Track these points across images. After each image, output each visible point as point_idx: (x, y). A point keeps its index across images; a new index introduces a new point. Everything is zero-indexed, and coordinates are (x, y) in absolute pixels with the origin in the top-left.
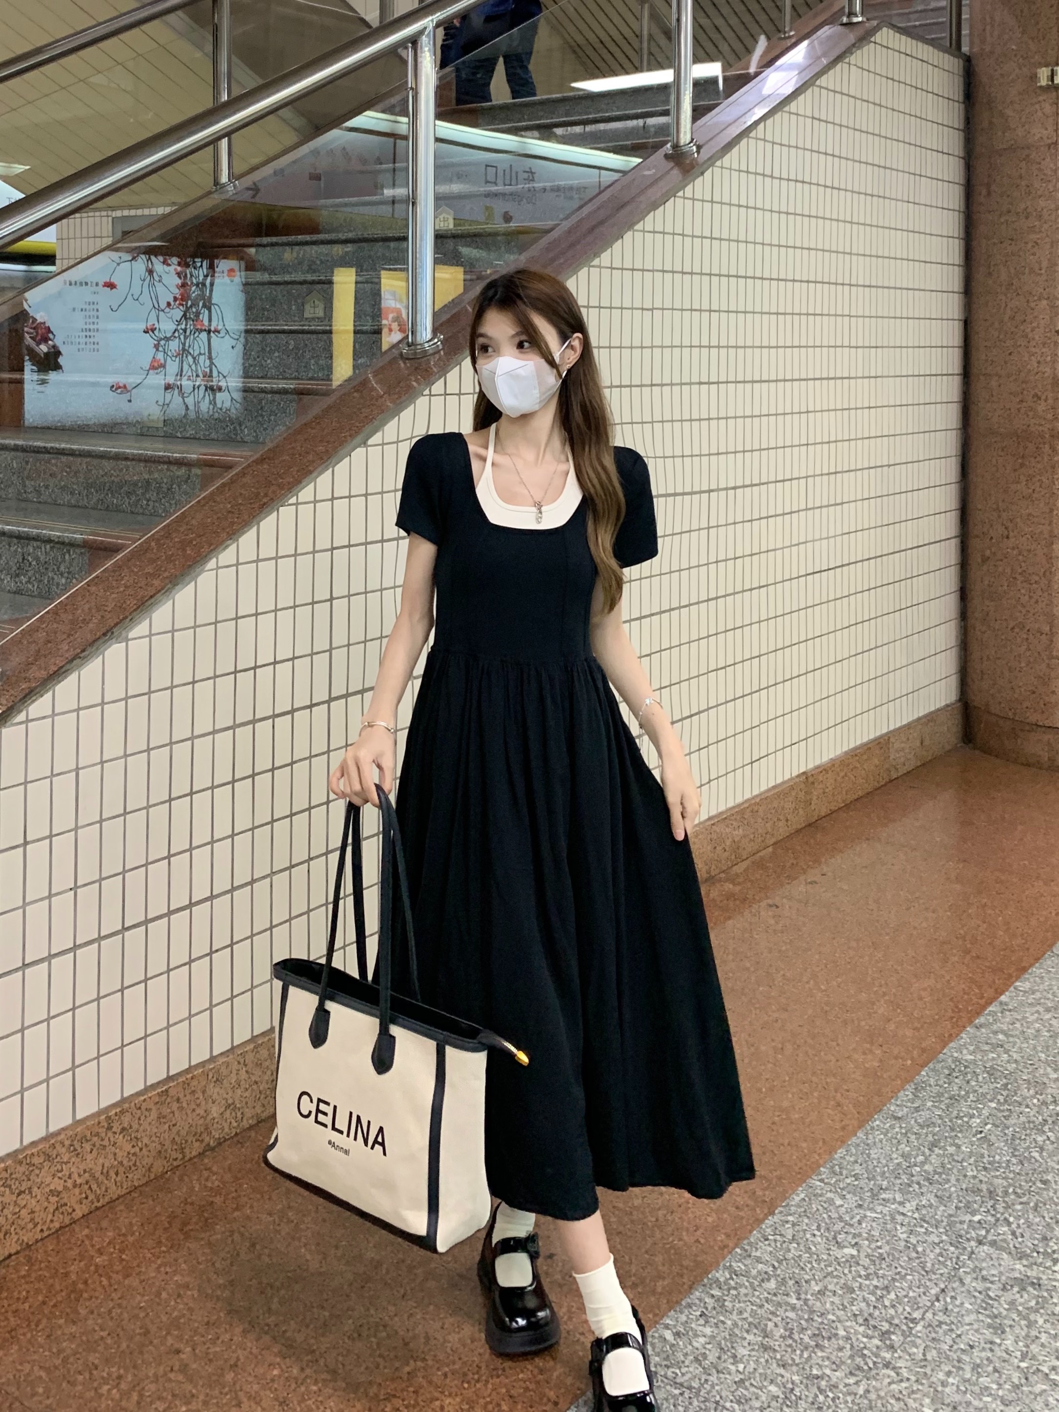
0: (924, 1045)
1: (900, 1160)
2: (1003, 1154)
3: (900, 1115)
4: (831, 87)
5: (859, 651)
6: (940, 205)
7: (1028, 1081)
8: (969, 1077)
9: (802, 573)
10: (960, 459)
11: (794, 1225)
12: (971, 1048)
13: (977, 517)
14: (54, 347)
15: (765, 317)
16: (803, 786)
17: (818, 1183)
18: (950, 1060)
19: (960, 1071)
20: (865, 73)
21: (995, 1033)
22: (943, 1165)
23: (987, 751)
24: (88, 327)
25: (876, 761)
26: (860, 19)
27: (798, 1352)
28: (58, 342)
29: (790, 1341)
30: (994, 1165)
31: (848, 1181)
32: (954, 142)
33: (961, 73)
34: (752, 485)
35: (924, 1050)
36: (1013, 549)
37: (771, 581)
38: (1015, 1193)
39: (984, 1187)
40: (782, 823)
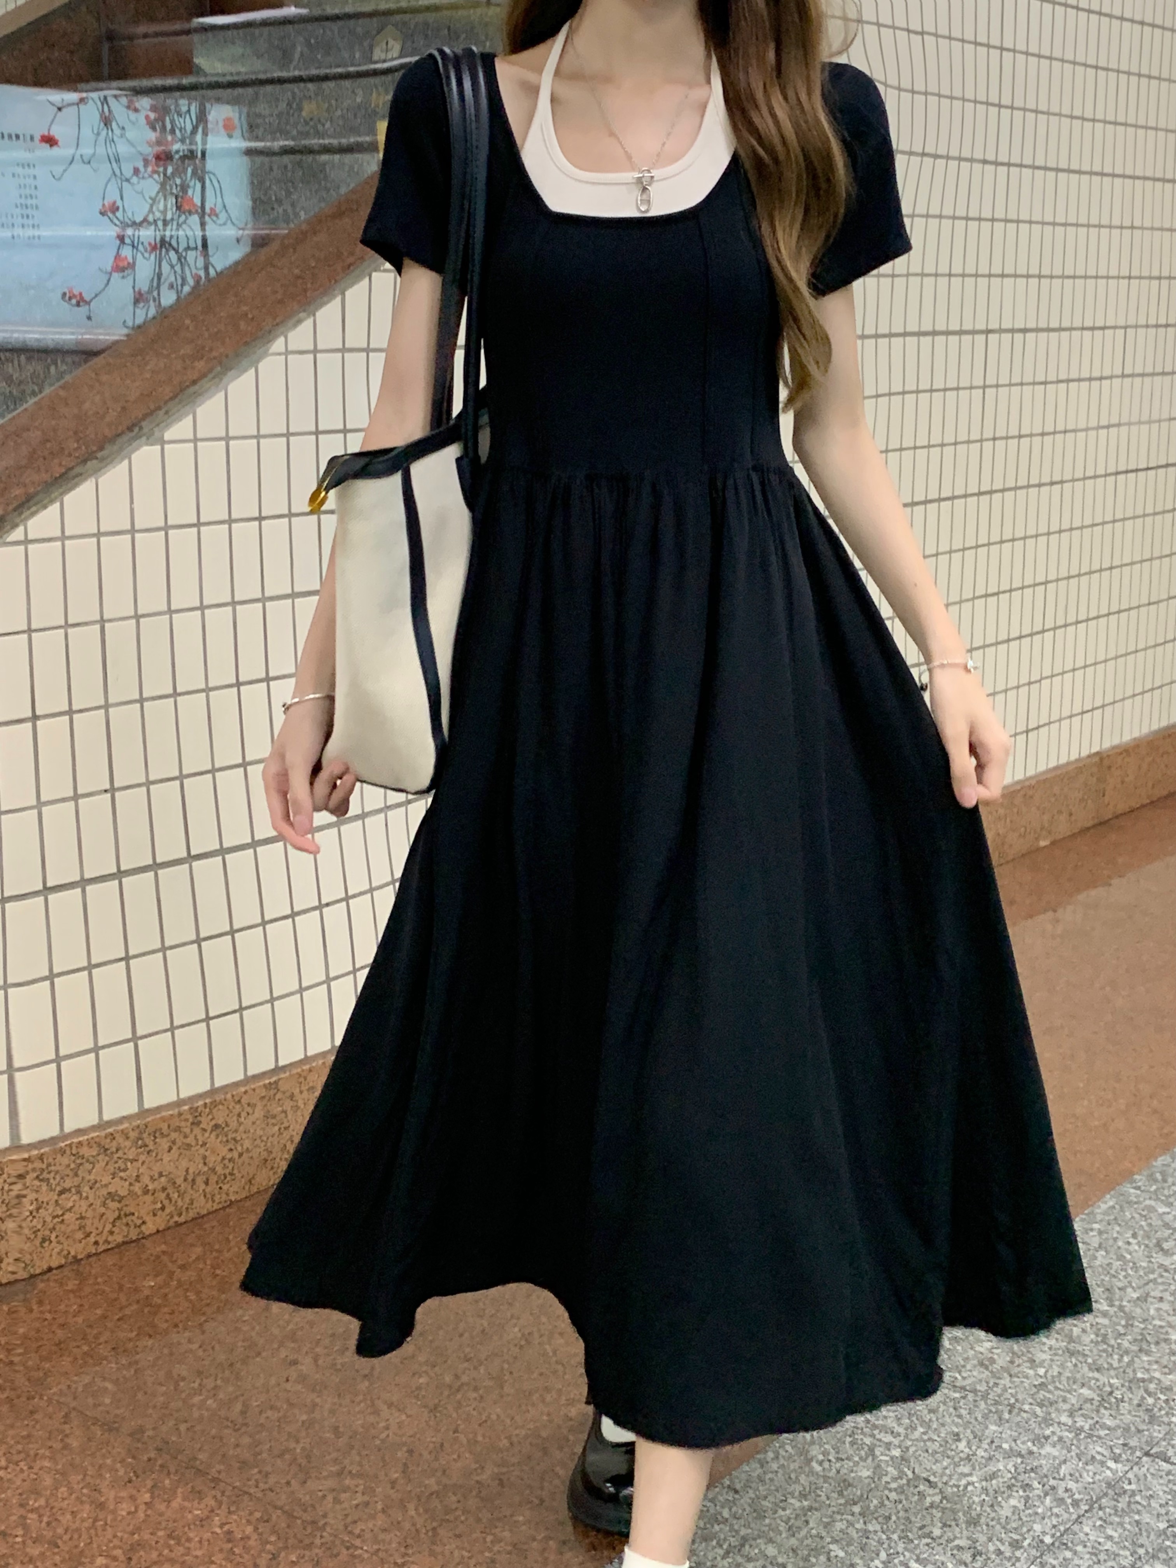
11: (1100, 1233)
16: (1095, 770)
17: (1132, 1191)
27: (1116, 1357)
29: (1105, 1346)
40: (1063, 818)
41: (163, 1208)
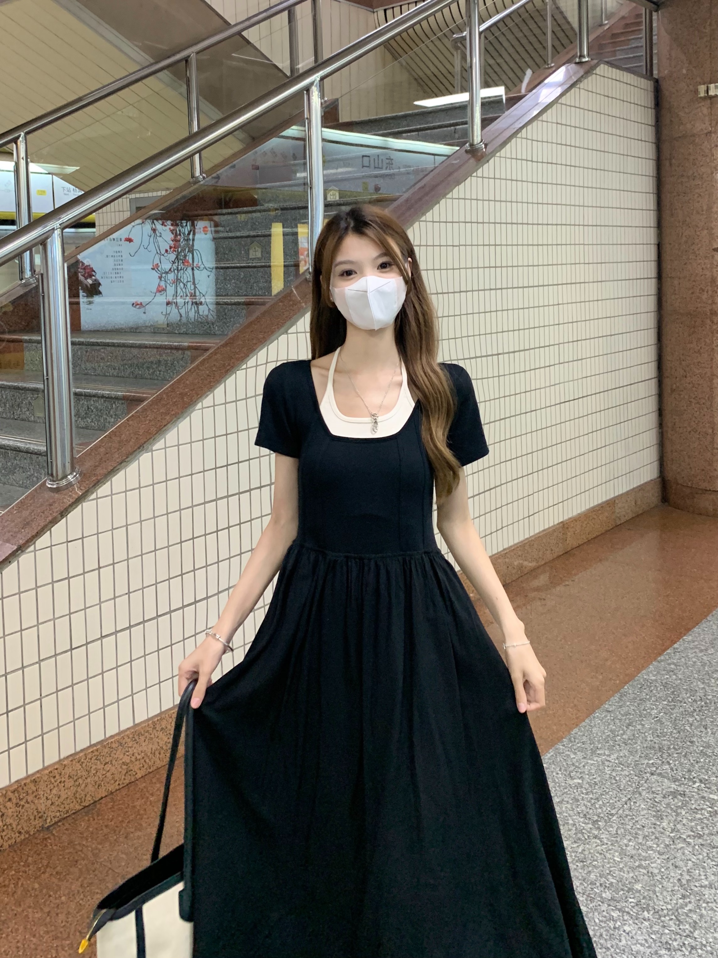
0: (627, 672)
1: (609, 733)
2: (669, 728)
3: (611, 709)
4: (568, 103)
5: (595, 448)
6: (640, 173)
7: (686, 690)
8: (652, 688)
9: (558, 402)
10: (656, 330)
12: (655, 673)
13: (668, 365)
14: (96, 280)
15: (530, 247)
16: (561, 530)
17: (561, 747)
18: (642, 680)
19: (647, 685)
20: (590, 93)
21: (669, 664)
22: (634, 735)
23: (677, 507)
24: (116, 267)
25: (606, 514)
26: (587, 59)
28: (98, 276)
30: (663, 734)
31: (579, 745)
32: (648, 133)
33: (653, 90)
34: (525, 350)
35: (626, 675)
36: (689, 383)
37: (538, 407)
38: (674, 748)
39: (657, 746)
40: (549, 552)
41: (143, 767)
